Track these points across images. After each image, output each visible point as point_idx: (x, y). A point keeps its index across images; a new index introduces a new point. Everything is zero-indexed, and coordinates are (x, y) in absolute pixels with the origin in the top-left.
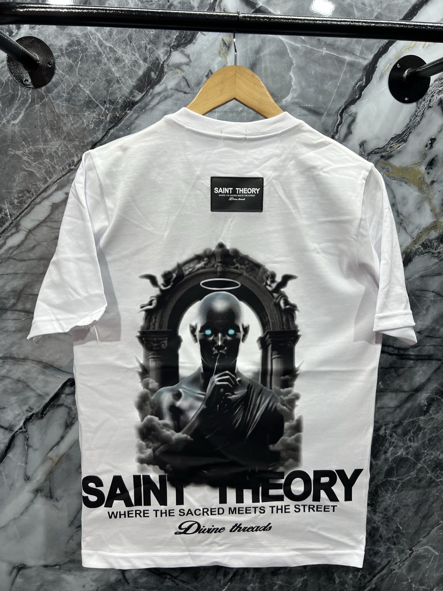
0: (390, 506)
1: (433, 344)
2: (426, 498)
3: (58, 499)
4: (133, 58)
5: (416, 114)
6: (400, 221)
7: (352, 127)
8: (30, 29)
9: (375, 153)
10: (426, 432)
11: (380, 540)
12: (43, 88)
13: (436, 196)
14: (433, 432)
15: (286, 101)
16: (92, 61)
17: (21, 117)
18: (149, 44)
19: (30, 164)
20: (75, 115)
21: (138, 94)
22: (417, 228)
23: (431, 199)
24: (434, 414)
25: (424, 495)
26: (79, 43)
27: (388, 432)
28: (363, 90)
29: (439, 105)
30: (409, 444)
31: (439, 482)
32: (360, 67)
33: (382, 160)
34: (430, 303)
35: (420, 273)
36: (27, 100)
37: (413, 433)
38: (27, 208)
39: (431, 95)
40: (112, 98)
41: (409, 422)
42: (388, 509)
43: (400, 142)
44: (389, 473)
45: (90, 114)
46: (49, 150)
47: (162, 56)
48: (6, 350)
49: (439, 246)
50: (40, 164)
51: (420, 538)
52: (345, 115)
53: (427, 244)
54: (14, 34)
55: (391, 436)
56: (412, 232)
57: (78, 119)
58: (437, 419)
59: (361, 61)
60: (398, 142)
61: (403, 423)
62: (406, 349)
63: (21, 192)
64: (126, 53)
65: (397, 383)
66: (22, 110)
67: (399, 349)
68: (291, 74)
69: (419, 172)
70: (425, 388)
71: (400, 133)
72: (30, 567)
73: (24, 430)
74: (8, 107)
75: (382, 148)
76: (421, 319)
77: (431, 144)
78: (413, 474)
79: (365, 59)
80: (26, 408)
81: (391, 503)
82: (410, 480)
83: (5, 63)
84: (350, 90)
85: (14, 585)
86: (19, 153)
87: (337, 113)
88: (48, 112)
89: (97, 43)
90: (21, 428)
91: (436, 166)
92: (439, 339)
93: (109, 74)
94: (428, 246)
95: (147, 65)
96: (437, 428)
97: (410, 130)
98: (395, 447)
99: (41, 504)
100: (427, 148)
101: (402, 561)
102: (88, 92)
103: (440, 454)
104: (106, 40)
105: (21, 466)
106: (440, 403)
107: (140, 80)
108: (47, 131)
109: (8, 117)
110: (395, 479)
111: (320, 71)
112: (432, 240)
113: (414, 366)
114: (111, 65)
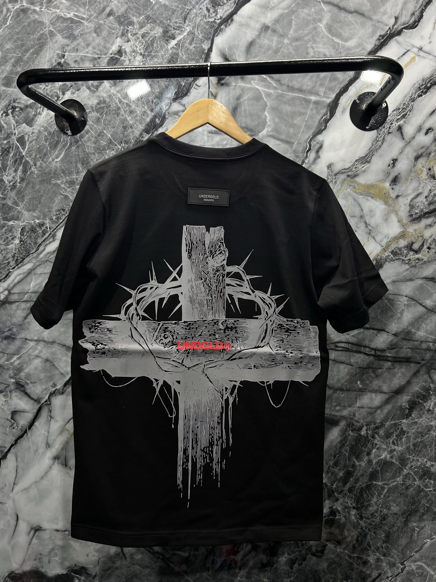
0: (376, 511)
1: (410, 347)
2: (415, 508)
3: (71, 467)
4: (143, 110)
5: (377, 139)
6: (369, 231)
7: (320, 153)
8: (71, 94)
9: (342, 173)
10: (410, 436)
11: (369, 549)
12: (78, 135)
13: (403, 208)
14: (418, 437)
15: (262, 134)
16: (114, 114)
17: (62, 156)
18: (155, 99)
19: (66, 190)
20: (99, 153)
21: (146, 135)
22: (385, 237)
23: (397, 211)
24: (417, 419)
25: (413, 504)
26: (105, 102)
27: (370, 432)
28: (328, 123)
29: (398, 130)
30: (393, 447)
31: (428, 491)
32: (324, 105)
33: (349, 179)
34: (404, 307)
35: (392, 278)
36: (67, 144)
37: (396, 436)
38: (61, 223)
39: (390, 123)
40: (127, 139)
41: (391, 425)
42: (375, 516)
43: (365, 163)
44: (373, 476)
45: (110, 152)
46: (80, 179)
47: (164, 106)
48: (39, 334)
49: (409, 253)
50: (73, 189)
51: (411, 552)
52: (313, 143)
53: (396, 252)
54: (60, 98)
55: (373, 437)
56: (381, 241)
57: (101, 155)
58: (421, 423)
59: (325, 99)
60: (362, 163)
61: (385, 425)
62: (383, 351)
63: (59, 210)
64: (138, 107)
65: (376, 384)
66: (63, 151)
67: (375, 350)
68: (266, 113)
69: (384, 188)
70: (406, 390)
71: (364, 156)
72: (45, 530)
73: (49, 403)
74: (53, 149)
75: (348, 169)
76: (396, 321)
77: (394, 164)
78: (399, 479)
79: (328, 98)
80: (51, 383)
81: (378, 508)
82: (396, 487)
83: (54, 118)
84: (316, 123)
85: (31, 546)
86: (59, 182)
87: (306, 141)
88: (81, 152)
89: (117, 101)
90: (46, 401)
91: (399, 182)
92: (416, 342)
93: (125, 122)
94: (398, 254)
95: (153, 114)
96: (421, 433)
97: (372, 153)
98: (378, 449)
99: (57, 471)
100: (389, 167)
101: (394, 576)
102: (109, 136)
103: (426, 462)
104: (124, 98)
105: (44, 434)
106: (423, 407)
107: (148, 125)
108: (79, 165)
109: (53, 157)
110: (380, 483)
111: (290, 109)
112: (401, 248)
113: (392, 367)
114: (127, 116)
